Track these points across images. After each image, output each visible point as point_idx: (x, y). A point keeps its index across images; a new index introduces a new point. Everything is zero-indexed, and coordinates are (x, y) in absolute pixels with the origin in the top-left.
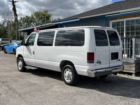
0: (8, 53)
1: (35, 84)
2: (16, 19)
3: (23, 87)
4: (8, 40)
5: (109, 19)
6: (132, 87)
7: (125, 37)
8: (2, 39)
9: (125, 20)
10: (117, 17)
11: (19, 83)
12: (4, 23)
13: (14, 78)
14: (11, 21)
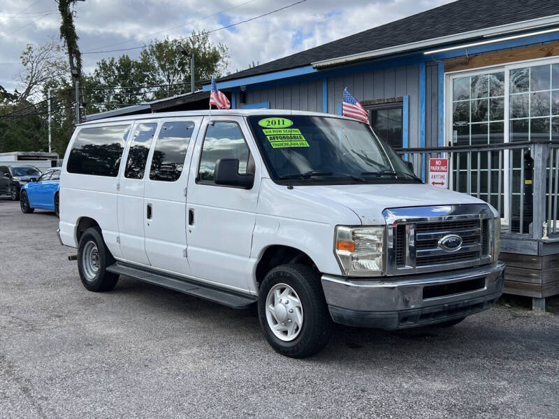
0: (36, 210)
1: (103, 341)
2: (75, 72)
3: (48, 354)
4: (45, 158)
5: (441, 66)
6: (514, 359)
7: (506, 140)
8: (20, 153)
9: (507, 68)
10: (476, 55)
11: (40, 336)
12: (30, 88)
13: (26, 317)
14: (57, 78)
